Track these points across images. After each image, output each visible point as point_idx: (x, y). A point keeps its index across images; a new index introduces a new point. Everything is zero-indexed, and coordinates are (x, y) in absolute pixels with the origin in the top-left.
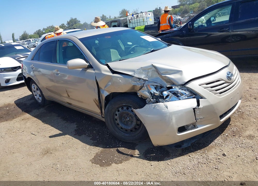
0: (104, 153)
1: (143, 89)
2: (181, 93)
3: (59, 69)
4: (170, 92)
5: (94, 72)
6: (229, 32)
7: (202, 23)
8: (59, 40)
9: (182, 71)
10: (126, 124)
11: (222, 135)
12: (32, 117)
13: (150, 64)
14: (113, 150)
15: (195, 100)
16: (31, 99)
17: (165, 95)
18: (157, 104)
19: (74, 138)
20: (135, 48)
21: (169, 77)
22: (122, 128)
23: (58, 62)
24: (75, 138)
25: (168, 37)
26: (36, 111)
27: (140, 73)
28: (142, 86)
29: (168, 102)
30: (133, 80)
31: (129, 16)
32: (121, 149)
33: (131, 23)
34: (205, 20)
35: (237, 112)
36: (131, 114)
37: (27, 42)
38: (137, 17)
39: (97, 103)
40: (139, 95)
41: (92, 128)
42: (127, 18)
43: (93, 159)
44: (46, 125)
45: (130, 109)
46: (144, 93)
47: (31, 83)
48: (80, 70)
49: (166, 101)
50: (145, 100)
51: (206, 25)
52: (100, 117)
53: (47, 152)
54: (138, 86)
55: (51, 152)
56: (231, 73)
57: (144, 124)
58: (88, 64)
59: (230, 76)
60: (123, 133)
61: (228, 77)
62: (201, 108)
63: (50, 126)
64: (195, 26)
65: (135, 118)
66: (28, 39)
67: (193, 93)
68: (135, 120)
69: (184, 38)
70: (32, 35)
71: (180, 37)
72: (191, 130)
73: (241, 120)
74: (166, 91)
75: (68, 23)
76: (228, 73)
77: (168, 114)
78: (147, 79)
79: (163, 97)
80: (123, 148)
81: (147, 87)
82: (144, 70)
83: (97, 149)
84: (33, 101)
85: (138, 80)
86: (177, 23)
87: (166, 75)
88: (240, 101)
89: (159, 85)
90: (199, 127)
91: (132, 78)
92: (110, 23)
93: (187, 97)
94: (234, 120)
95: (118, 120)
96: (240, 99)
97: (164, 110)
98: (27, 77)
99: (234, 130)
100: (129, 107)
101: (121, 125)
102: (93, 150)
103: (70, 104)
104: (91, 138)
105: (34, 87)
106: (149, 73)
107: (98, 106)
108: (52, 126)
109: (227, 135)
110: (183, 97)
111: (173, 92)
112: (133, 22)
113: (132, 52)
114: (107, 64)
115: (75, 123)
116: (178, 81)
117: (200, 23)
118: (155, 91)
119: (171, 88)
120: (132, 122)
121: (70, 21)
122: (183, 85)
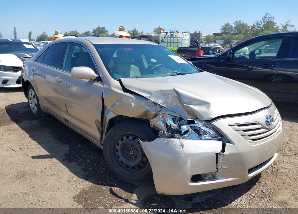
0: (93, 190)
1: (157, 118)
2: (205, 131)
3: (62, 77)
4: (191, 128)
5: (102, 86)
6: (274, 69)
7: (244, 55)
8: (70, 42)
9: (209, 103)
10: (129, 158)
11: (247, 193)
12: (20, 128)
13: (172, 88)
14: (105, 189)
15: (220, 143)
16: (26, 107)
17: (183, 130)
18: (171, 139)
19: (61, 164)
20: (160, 67)
21: (192, 109)
22: (122, 163)
23: (64, 67)
24: (63, 164)
25: (202, 63)
26: (27, 123)
27: (158, 97)
28: (157, 113)
29: (186, 139)
30: (147, 104)
31: (162, 34)
32: (116, 190)
33: (163, 41)
34: (248, 51)
35: (270, 167)
36: (137, 146)
37: (43, 44)
38: (172, 35)
39: (98, 125)
40: (151, 124)
41: (86, 155)
42: (160, 35)
43: (77, 195)
44: (33, 141)
45: (136, 140)
46: (158, 123)
47: (29, 87)
48: (86, 82)
49: (183, 138)
50: (158, 131)
51: (248, 58)
52: (98, 143)
53: (22, 176)
54: (151, 112)
55: (28, 177)
56: (271, 117)
57: (150, 163)
58: (96, 76)
59: (269, 120)
60: (122, 169)
61: (267, 121)
62: (225, 155)
63: (37, 143)
64: (235, 56)
65: (140, 153)
66: (46, 40)
67: (220, 134)
68: (140, 156)
69: (220, 67)
70: (51, 37)
71: (216, 66)
72: (209, 181)
73: (274, 179)
74: (186, 125)
75: (94, 31)
76: (268, 116)
77: (183, 155)
78: (164, 106)
79: (181, 132)
80: (118, 189)
81: (163, 116)
82: (164, 94)
83: (86, 183)
84: (28, 110)
85: (153, 105)
86: (216, 50)
87: (189, 105)
88: (276, 155)
89: (179, 116)
90: (219, 179)
91: (146, 102)
92: (140, 37)
93: (210, 138)
94: (265, 177)
95: (119, 151)
96: (277, 152)
97: (178, 149)
98: (25, 80)
99: (264, 191)
100: (136, 138)
101: (121, 159)
102: (80, 183)
103: (68, 121)
104: (82, 167)
105: (31, 93)
106: (168, 98)
107: (98, 129)
108: (40, 144)
109: (253, 195)
110: (206, 137)
111: (194, 128)
112: (166, 41)
113: (154, 72)
114: (120, 80)
115: (69, 145)
116: (203, 115)
117: (242, 53)
118: (172, 123)
119: (193, 122)
120: (136, 157)
121: (97, 29)
122: (209, 122)
